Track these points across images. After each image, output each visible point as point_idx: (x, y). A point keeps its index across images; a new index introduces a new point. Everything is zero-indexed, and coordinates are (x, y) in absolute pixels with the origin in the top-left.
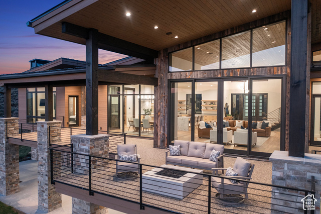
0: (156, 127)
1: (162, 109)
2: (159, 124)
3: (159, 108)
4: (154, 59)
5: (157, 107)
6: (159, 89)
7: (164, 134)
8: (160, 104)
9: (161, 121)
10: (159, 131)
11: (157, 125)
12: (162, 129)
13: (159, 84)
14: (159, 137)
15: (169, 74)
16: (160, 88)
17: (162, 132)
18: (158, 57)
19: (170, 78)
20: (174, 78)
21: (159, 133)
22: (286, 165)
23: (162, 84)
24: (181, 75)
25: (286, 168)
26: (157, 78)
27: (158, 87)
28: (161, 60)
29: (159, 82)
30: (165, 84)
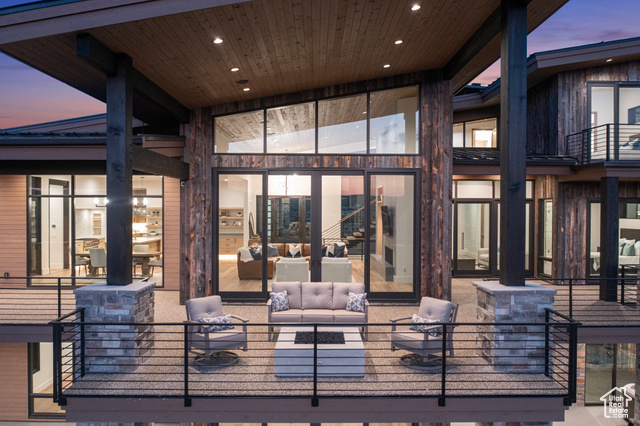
0: (186, 263)
1: (198, 226)
2: (191, 257)
3: (192, 224)
4: (181, 126)
5: (188, 222)
6: (191, 186)
7: (204, 276)
8: (194, 217)
9: (197, 250)
10: (191, 270)
11: (187, 259)
12: (199, 266)
13: (192, 175)
14: (193, 282)
15: (215, 157)
16: (194, 184)
17: (199, 271)
18: (188, 122)
19: (216, 165)
20: (225, 164)
21: (193, 275)
22: (513, 297)
23: (198, 176)
24: (241, 161)
25: (513, 303)
26: (188, 165)
27: (190, 182)
28: (197, 128)
29: (191, 171)
30: (207, 177)
